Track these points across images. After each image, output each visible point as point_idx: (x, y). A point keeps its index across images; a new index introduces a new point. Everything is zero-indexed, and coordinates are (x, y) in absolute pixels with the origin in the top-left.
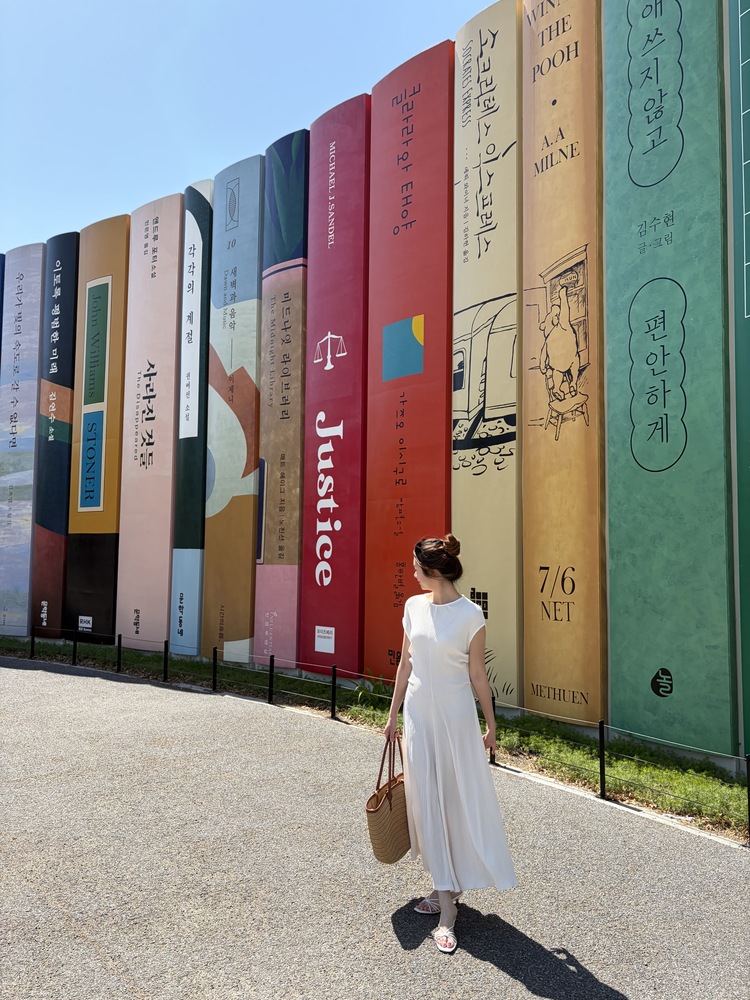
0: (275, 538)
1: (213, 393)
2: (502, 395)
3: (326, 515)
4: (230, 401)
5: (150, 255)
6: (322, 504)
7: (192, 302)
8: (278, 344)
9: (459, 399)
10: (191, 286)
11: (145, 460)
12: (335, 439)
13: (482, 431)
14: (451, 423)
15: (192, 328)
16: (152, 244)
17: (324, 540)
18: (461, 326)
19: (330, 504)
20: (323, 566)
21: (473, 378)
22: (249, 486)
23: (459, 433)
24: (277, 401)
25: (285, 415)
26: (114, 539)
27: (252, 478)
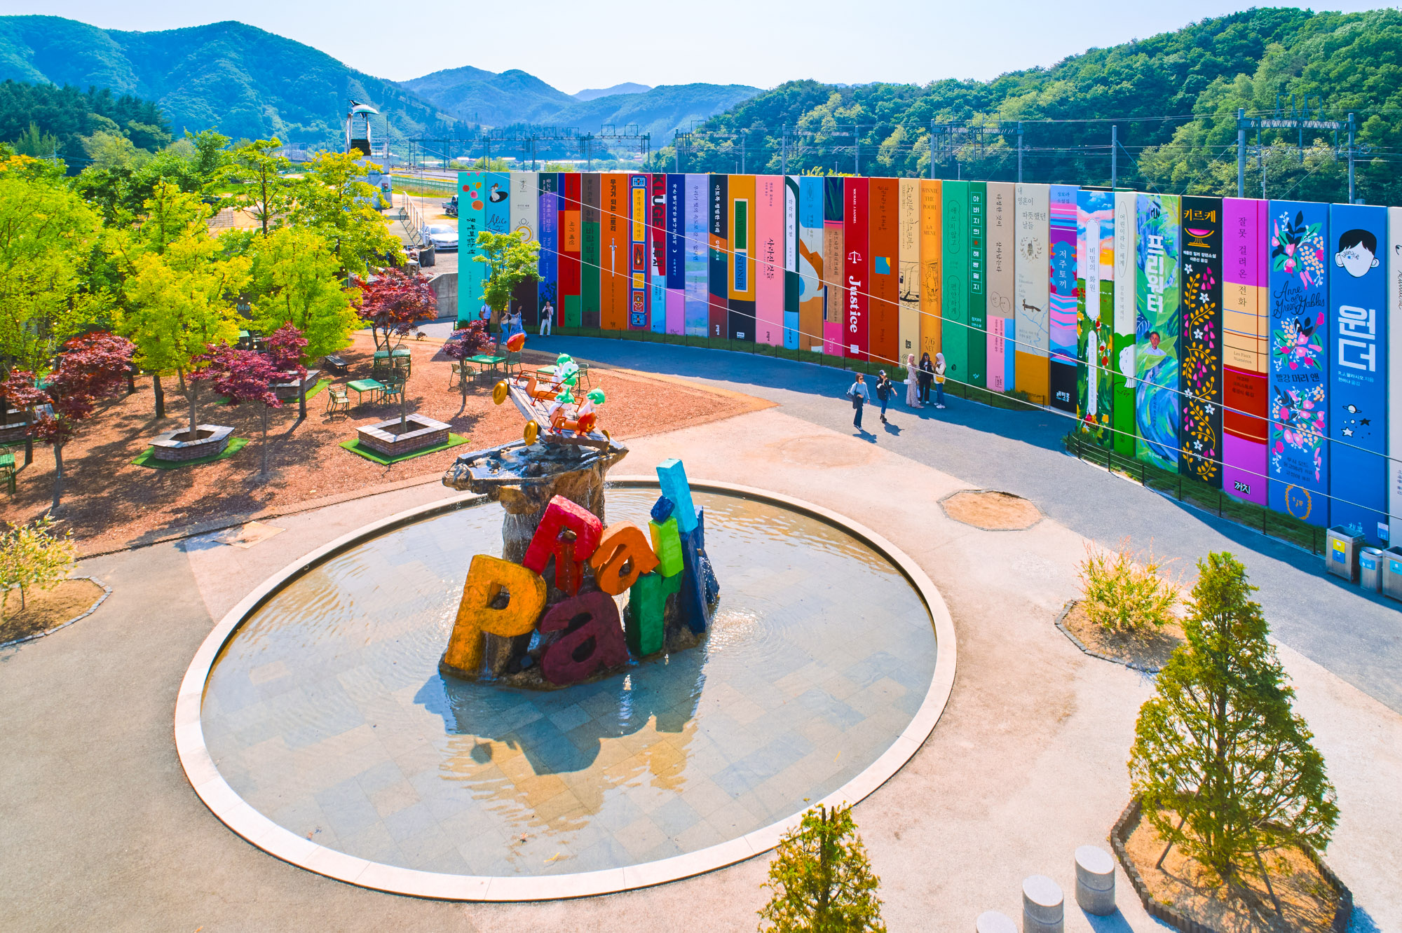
0: (833, 315)
1: (801, 257)
2: (915, 289)
3: (854, 310)
4: (811, 263)
5: (769, 197)
6: (852, 306)
7: (791, 221)
8: (832, 248)
9: (901, 286)
10: (791, 215)
11: (770, 276)
12: (857, 287)
13: (909, 298)
14: (898, 292)
15: (791, 231)
16: (769, 193)
17: (852, 318)
18: (901, 265)
19: (856, 307)
20: (853, 326)
21: (906, 280)
22: (821, 293)
23: (902, 295)
24: (833, 267)
25: (836, 273)
26: (754, 303)
27: (822, 291)
